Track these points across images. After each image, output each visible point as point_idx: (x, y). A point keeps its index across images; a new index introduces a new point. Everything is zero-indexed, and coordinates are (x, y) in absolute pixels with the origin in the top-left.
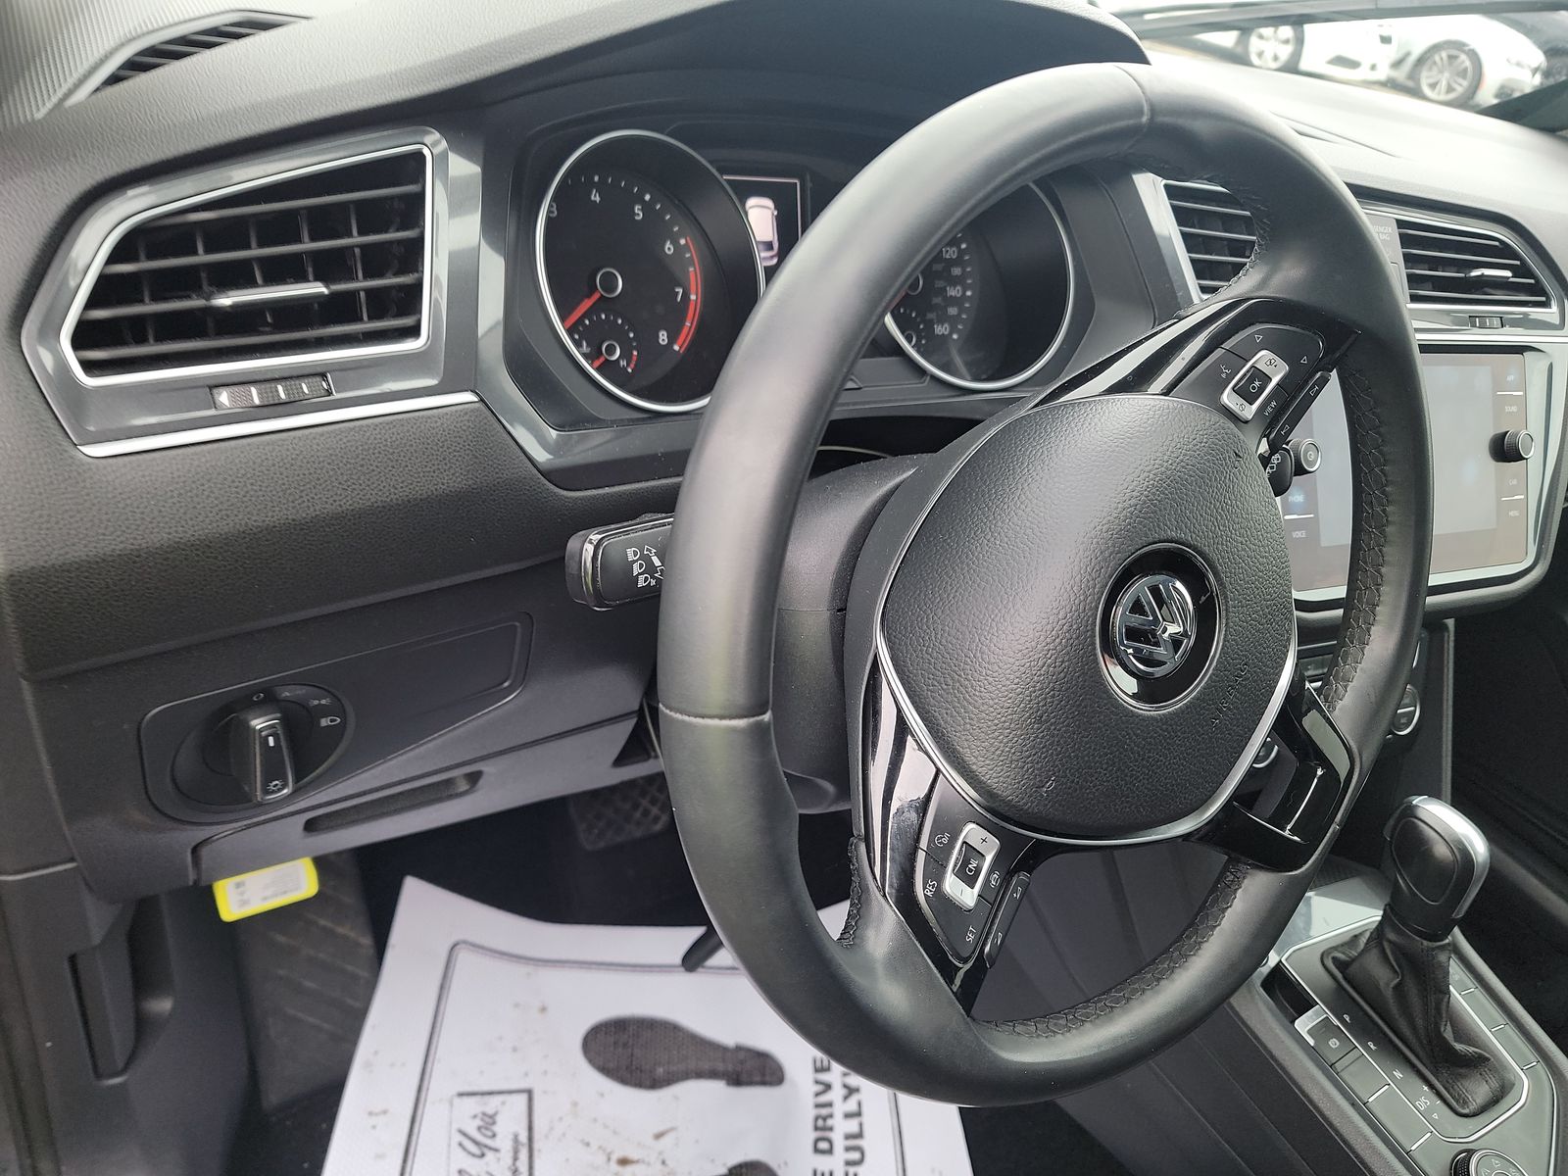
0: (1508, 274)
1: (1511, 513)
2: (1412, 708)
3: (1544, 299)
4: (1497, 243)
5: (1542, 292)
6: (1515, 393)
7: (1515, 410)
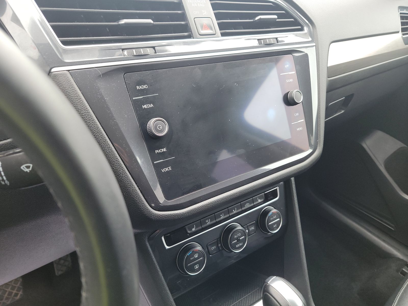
0: (275, 17)
1: (298, 129)
2: (279, 219)
3: (300, 27)
4: (271, 4)
5: (299, 24)
6: (290, 73)
7: (291, 81)
